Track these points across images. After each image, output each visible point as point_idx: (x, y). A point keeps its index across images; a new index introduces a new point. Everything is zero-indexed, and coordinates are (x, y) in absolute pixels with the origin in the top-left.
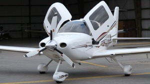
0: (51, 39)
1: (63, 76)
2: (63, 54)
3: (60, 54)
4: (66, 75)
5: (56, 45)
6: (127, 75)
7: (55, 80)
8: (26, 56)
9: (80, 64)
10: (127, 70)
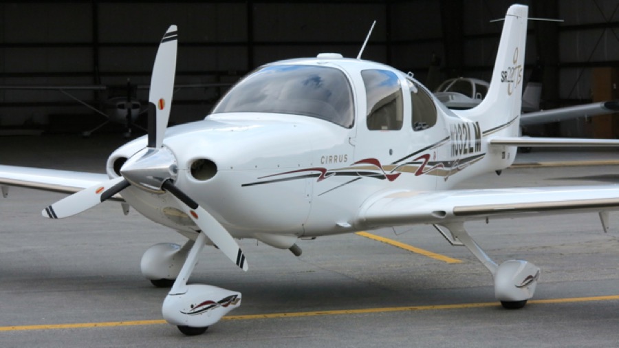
0: (152, 143)
1: (210, 304)
2: (200, 210)
3: (187, 209)
4: (226, 302)
5: (175, 169)
6: (510, 305)
7: (171, 322)
8: (52, 214)
9: (295, 251)
10: (507, 281)
